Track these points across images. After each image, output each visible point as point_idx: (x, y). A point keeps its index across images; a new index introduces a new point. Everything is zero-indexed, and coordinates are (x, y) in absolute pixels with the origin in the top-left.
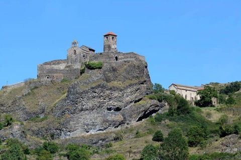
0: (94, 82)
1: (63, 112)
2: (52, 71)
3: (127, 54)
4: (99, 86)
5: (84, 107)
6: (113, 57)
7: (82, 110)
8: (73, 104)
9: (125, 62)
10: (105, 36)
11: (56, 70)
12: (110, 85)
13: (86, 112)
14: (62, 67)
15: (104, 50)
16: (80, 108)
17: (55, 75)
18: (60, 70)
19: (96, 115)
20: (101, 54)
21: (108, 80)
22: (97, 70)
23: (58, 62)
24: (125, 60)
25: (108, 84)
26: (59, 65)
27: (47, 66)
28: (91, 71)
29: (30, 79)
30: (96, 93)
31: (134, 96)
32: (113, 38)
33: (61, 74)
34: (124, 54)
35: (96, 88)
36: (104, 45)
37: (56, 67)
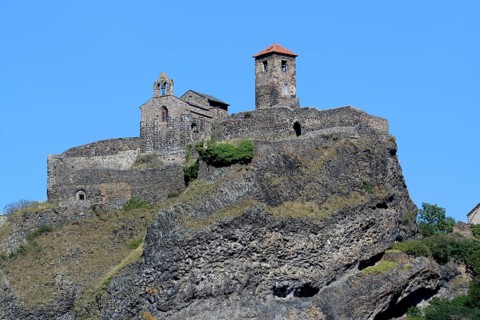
0: (229, 205)
1: (133, 307)
2: (93, 176)
3: (331, 112)
4: (245, 219)
5: (199, 288)
6: (285, 126)
7: (194, 296)
8: (164, 280)
9: (326, 138)
10: (258, 58)
11: (108, 172)
12: (280, 213)
13: (208, 303)
14: (126, 160)
15: (257, 104)
16: (186, 289)
17: (104, 187)
18: (119, 172)
19: (238, 312)
20: (247, 115)
21: (272, 198)
22: (238, 166)
23: (113, 147)
24: (325, 132)
25: (274, 211)
26: (117, 157)
27: (77, 160)
28: (217, 172)
29: (25, 204)
30: (235, 240)
31: (357, 247)
32: (284, 63)
33: (124, 185)
34: (321, 114)
35: (236, 226)
36: (257, 88)
37: (106, 162)
